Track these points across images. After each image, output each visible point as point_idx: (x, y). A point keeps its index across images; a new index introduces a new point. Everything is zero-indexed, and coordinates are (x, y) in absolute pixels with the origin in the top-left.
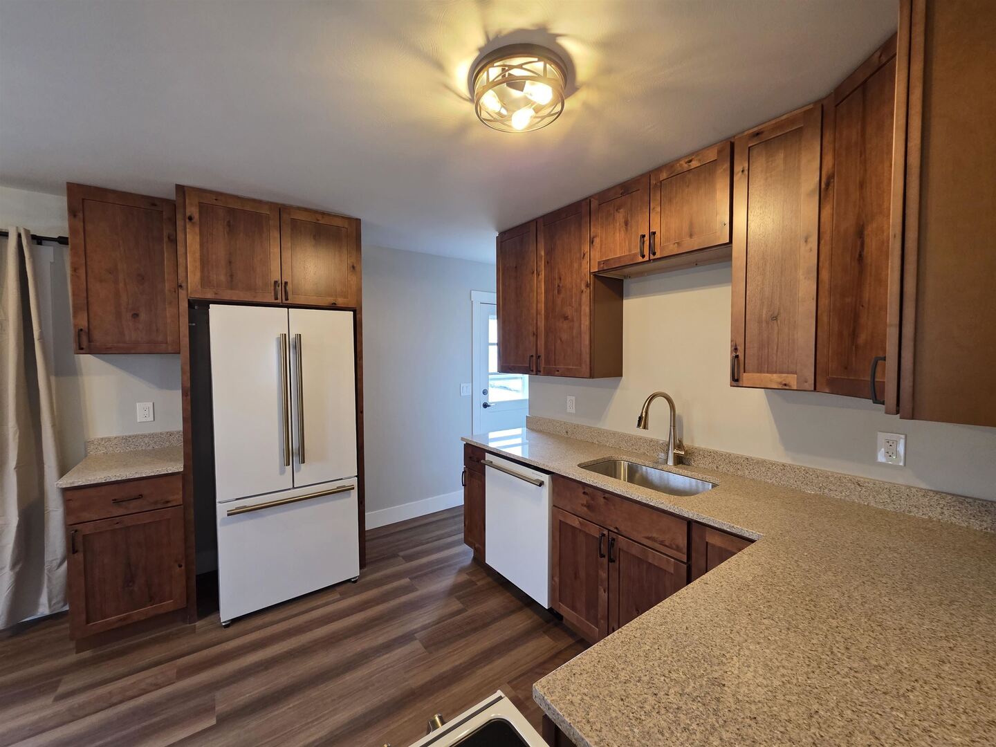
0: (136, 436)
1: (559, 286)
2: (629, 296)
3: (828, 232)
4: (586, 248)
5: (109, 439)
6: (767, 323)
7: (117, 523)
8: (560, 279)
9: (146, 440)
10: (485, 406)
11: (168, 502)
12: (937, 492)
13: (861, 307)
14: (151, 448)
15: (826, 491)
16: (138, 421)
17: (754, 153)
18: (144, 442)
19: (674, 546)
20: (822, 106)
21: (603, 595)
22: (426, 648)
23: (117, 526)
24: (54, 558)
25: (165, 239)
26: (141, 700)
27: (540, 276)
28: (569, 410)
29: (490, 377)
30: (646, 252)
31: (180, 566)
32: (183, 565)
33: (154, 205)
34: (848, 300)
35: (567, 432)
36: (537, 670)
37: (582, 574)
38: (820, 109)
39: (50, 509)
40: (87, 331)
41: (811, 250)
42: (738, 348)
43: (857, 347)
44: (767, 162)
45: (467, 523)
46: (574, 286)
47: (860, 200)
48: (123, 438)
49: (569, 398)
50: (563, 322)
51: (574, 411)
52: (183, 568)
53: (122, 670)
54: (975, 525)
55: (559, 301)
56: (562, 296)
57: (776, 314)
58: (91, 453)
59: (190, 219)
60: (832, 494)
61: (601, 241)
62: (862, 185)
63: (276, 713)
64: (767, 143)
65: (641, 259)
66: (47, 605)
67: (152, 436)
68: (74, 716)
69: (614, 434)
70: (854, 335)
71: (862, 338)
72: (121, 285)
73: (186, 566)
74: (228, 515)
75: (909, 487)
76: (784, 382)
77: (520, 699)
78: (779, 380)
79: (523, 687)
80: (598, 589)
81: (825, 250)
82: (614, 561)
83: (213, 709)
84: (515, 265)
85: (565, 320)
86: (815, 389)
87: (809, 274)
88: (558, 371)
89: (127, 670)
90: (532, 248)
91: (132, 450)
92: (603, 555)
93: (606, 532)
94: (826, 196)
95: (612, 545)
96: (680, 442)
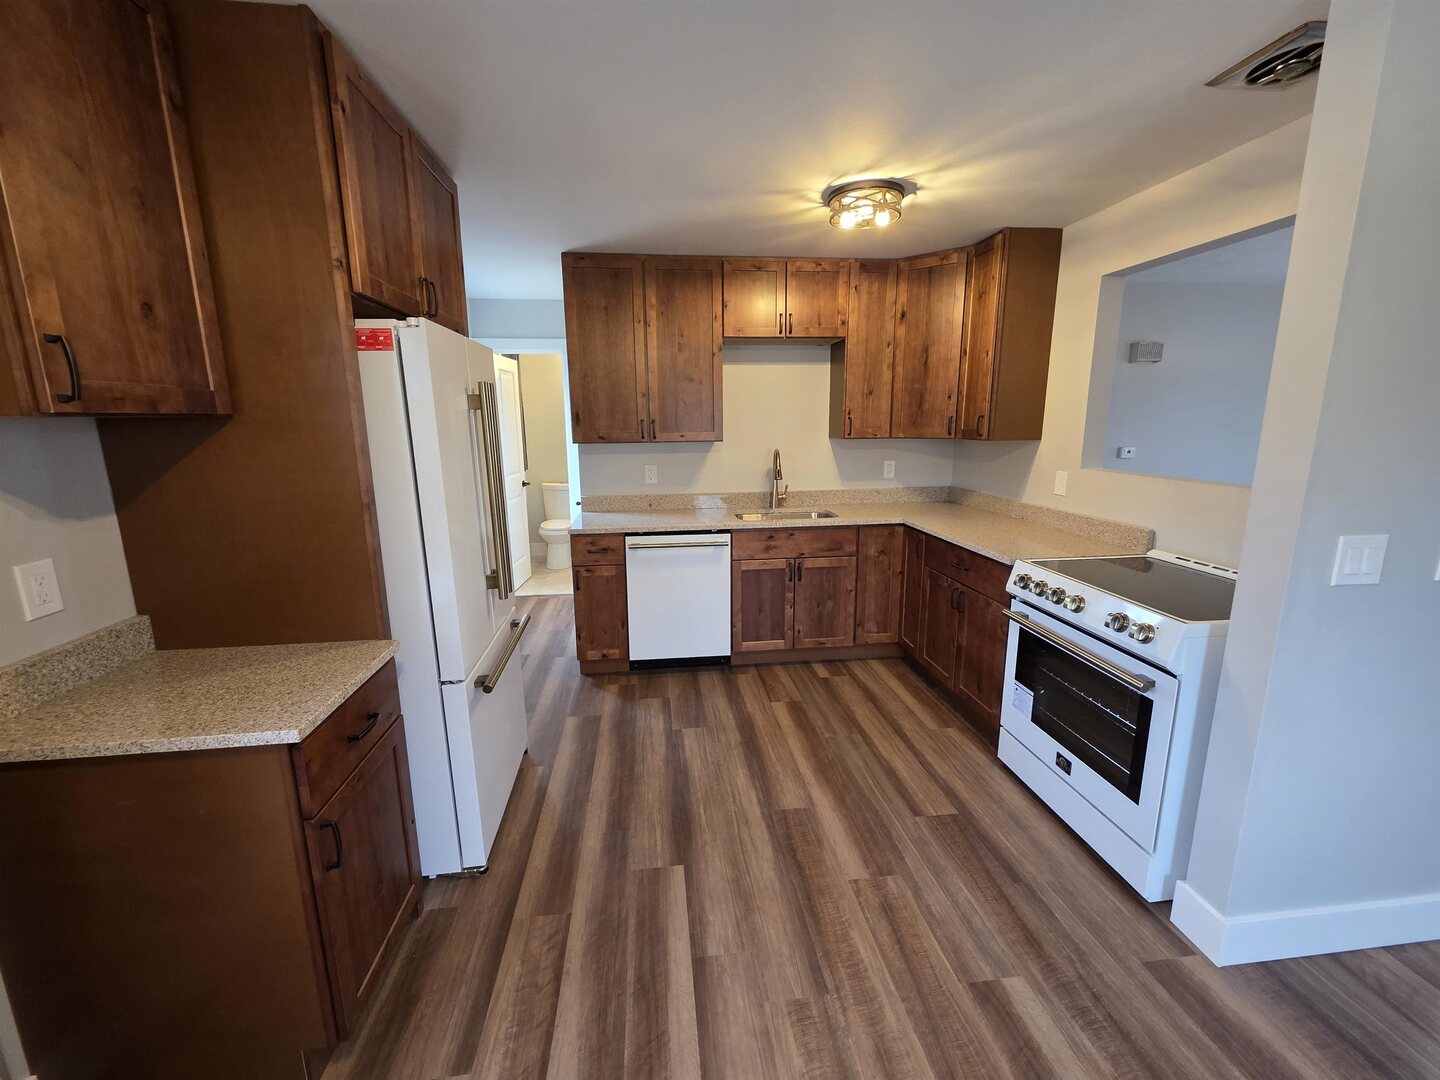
0: (44, 659)
1: (679, 343)
3: (903, 342)
4: (717, 310)
6: (866, 396)
7: (358, 780)
8: (682, 335)
9: (71, 662)
12: (907, 488)
13: (925, 391)
16: (29, 618)
17: (863, 277)
18: (68, 669)
19: (848, 548)
21: (789, 611)
22: (698, 727)
27: (651, 328)
28: (648, 481)
30: (783, 330)
34: (917, 386)
36: (768, 688)
37: (767, 606)
41: (890, 351)
42: (851, 412)
43: (922, 412)
44: (869, 287)
46: (702, 347)
47: (925, 332)
49: (649, 468)
50: (686, 384)
51: (656, 482)
55: (680, 360)
56: (684, 355)
57: (871, 391)
59: (343, 109)
61: (736, 307)
65: (779, 335)
70: (920, 405)
71: (926, 407)
74: (488, 690)
75: (898, 489)
76: (875, 434)
77: (789, 701)
78: (873, 432)
79: (780, 698)
80: (784, 609)
81: (900, 355)
82: (800, 580)
83: (657, 870)
84: (603, 305)
85: (691, 380)
86: (890, 436)
87: (889, 367)
88: (682, 436)
89: (477, 980)
90: (639, 292)
91: (46, 698)
92: (790, 580)
93: (792, 561)
94: (901, 322)
95: (799, 568)
96: (787, 487)
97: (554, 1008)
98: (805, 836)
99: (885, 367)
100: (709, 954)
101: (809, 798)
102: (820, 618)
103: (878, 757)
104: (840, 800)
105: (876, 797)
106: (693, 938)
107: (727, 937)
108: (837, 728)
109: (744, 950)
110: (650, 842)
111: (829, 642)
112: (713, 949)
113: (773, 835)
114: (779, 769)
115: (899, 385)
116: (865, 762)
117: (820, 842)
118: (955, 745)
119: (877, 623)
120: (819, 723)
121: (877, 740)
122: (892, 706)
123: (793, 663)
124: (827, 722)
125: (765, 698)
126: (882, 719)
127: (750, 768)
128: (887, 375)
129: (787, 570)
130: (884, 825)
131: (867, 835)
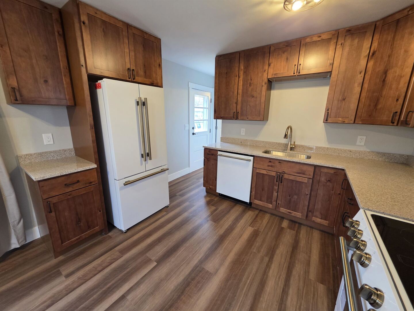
0: (46, 152)
1: (250, 83)
2: (274, 89)
3: (371, 71)
4: (266, 67)
5: (31, 155)
6: (341, 101)
7: (69, 195)
8: (251, 80)
9: (52, 154)
10: (193, 134)
11: (91, 183)
12: (372, 152)
13: (381, 97)
14: (55, 158)
15: (340, 154)
16: (45, 144)
17: (347, 37)
18: (51, 155)
19: (308, 174)
20: (376, 25)
21: (275, 194)
22: (215, 222)
23: (69, 197)
24: (15, 220)
25: (56, 34)
26: (113, 266)
27: (240, 78)
28: (242, 134)
29: (195, 122)
30: (296, 72)
31: (100, 211)
32: (101, 210)
33: (46, 8)
34: (376, 94)
35: (241, 142)
36: (255, 221)
37: (266, 189)
38: (374, 25)
39: (6, 195)
40: (18, 88)
41: (361, 77)
42: (329, 109)
43: (376, 109)
44: (351, 42)
45: (205, 179)
46: (259, 83)
47: (387, 61)
48: (39, 154)
49: (242, 129)
50: (251, 98)
51: (244, 134)
52: (101, 212)
53: (89, 259)
54: (381, 159)
55: (250, 89)
56: (251, 87)
57: (345, 98)
58: (22, 163)
59: (84, 23)
60: (342, 155)
61: (274, 65)
62: (389, 56)
63: (178, 254)
64: (352, 34)
65: (293, 75)
66: (17, 243)
67: (55, 152)
68: (84, 280)
69: (263, 142)
70: (376, 105)
71: (379, 106)
72: (34, 61)
73: (102, 211)
74: (125, 185)
75: (365, 151)
76: (344, 121)
77: (256, 230)
78: (342, 120)
79: (255, 226)
80: (273, 193)
81: (367, 77)
82: (281, 182)
83: (151, 259)
84: (226, 72)
85: (253, 97)
86: (354, 123)
87: (359, 84)
88: (248, 118)
89: (93, 258)
90: (237, 65)
91: (45, 160)
92: (277, 182)
93: (279, 174)
94: (371, 58)
95: (282, 178)
96: (294, 142)
97: (92, 277)
98: (198, 283)
99: (356, 85)
100: (127, 297)
101: (217, 270)
102: (290, 201)
103: (265, 273)
104: (227, 280)
105: (242, 289)
106: (131, 288)
107: (137, 296)
108: (262, 250)
109: (135, 305)
110: (160, 250)
111: (294, 213)
112: (129, 297)
113: (190, 274)
114: (221, 252)
115: (364, 94)
116: (257, 271)
117: (200, 290)
118: (314, 295)
119: (321, 214)
120: (257, 244)
121: (274, 266)
122: (301, 256)
123: (276, 216)
124: (262, 245)
125: (249, 223)
126: (288, 259)
127: (212, 246)
128: (357, 89)
129: (276, 177)
130: (231, 304)
131: (219, 302)
